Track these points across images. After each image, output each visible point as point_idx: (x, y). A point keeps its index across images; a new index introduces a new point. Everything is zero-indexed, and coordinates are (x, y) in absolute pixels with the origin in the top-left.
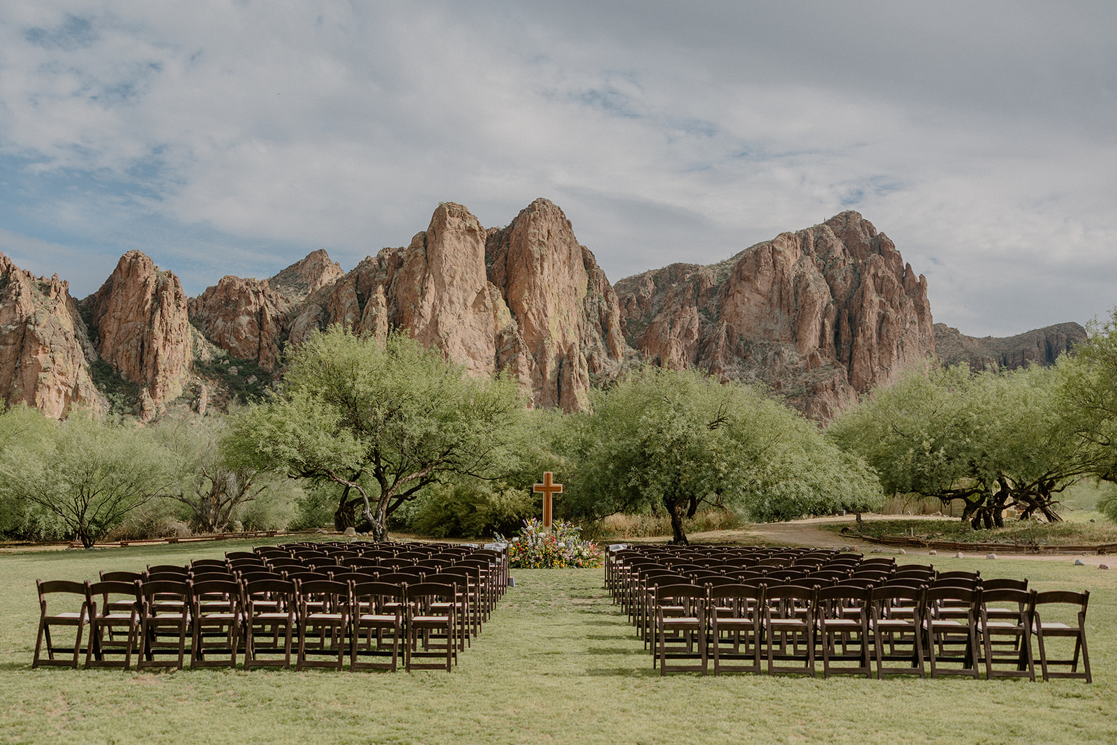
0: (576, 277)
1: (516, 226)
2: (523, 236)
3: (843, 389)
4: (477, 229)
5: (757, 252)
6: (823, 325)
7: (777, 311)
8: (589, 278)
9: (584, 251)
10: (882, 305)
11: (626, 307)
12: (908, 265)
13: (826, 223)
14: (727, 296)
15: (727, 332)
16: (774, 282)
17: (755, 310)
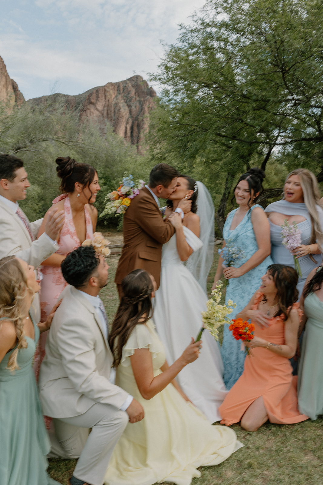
5: (97, 90)
6: (126, 128)
7: (106, 120)
8: (16, 96)
9: (12, 80)
13: (128, 80)
14: (83, 111)
16: (105, 106)
17: (95, 118)
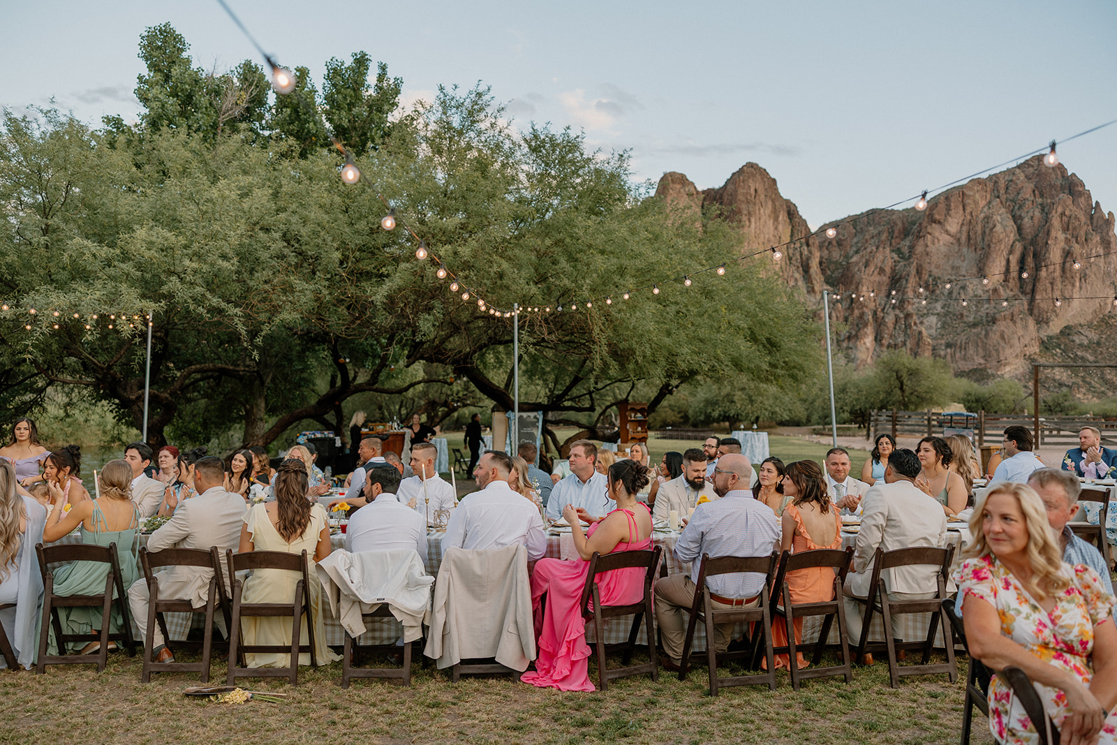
0: (780, 227)
1: (728, 187)
2: (733, 195)
3: (1021, 319)
4: (695, 193)
5: (947, 196)
6: (1008, 261)
7: (965, 250)
8: (793, 227)
9: (788, 202)
10: (1067, 241)
11: (827, 249)
12: (1097, 203)
13: (1018, 167)
14: (919, 237)
15: (917, 270)
16: (963, 224)
17: (943, 249)
